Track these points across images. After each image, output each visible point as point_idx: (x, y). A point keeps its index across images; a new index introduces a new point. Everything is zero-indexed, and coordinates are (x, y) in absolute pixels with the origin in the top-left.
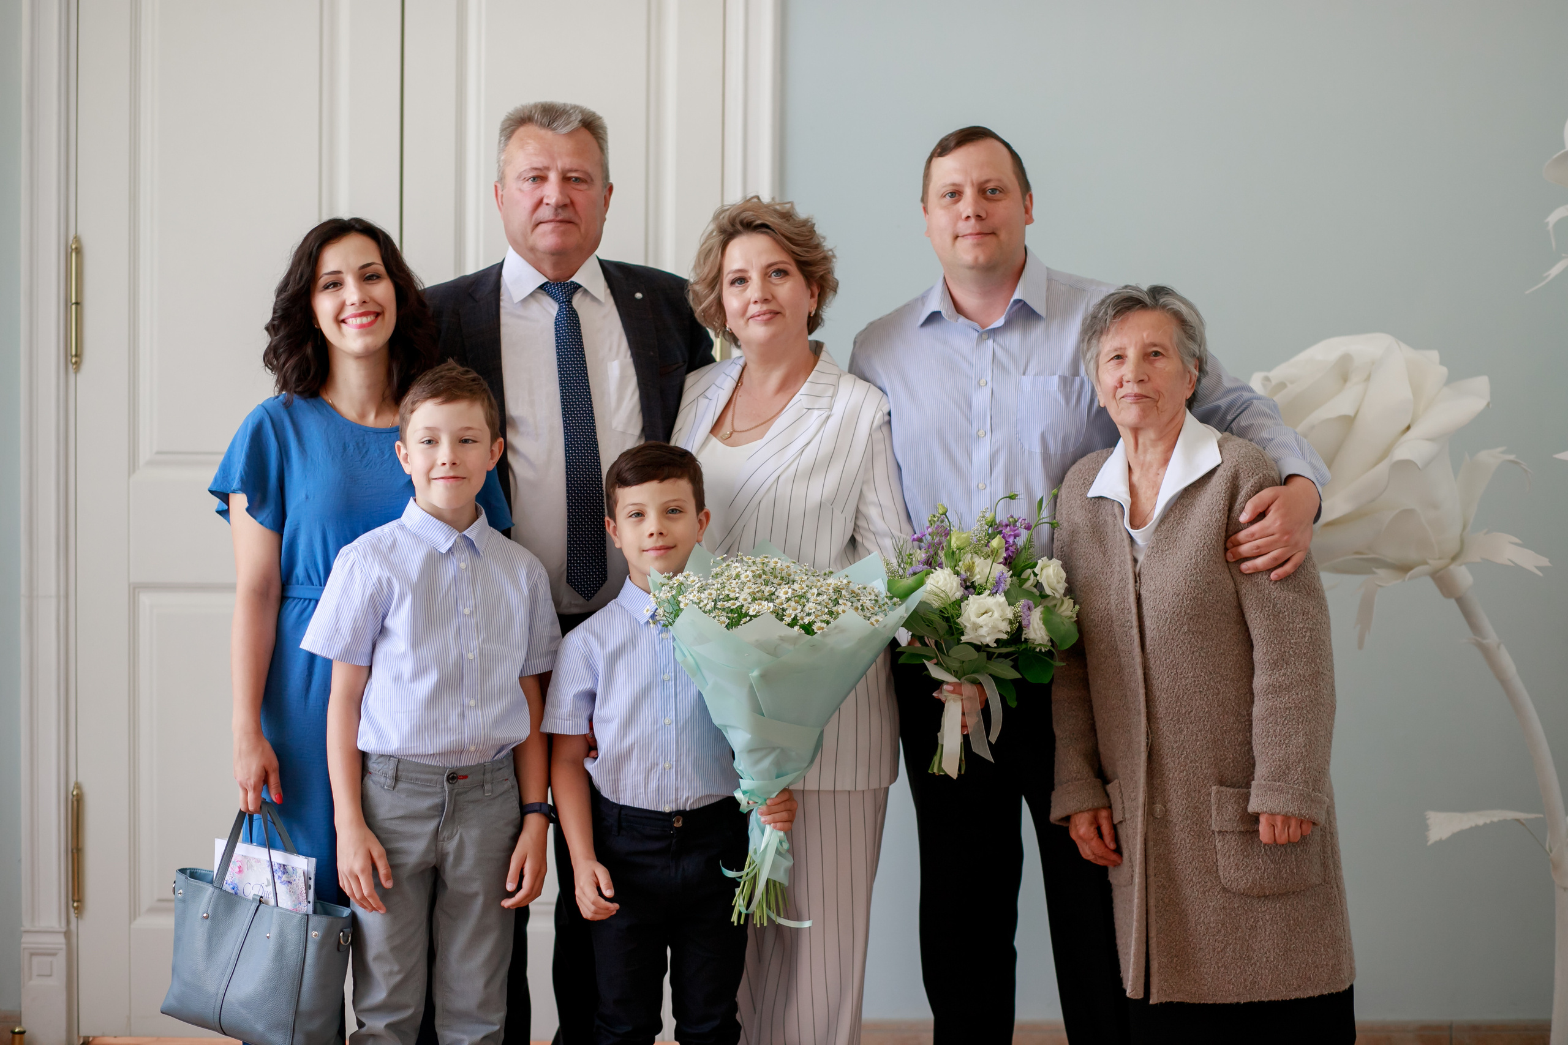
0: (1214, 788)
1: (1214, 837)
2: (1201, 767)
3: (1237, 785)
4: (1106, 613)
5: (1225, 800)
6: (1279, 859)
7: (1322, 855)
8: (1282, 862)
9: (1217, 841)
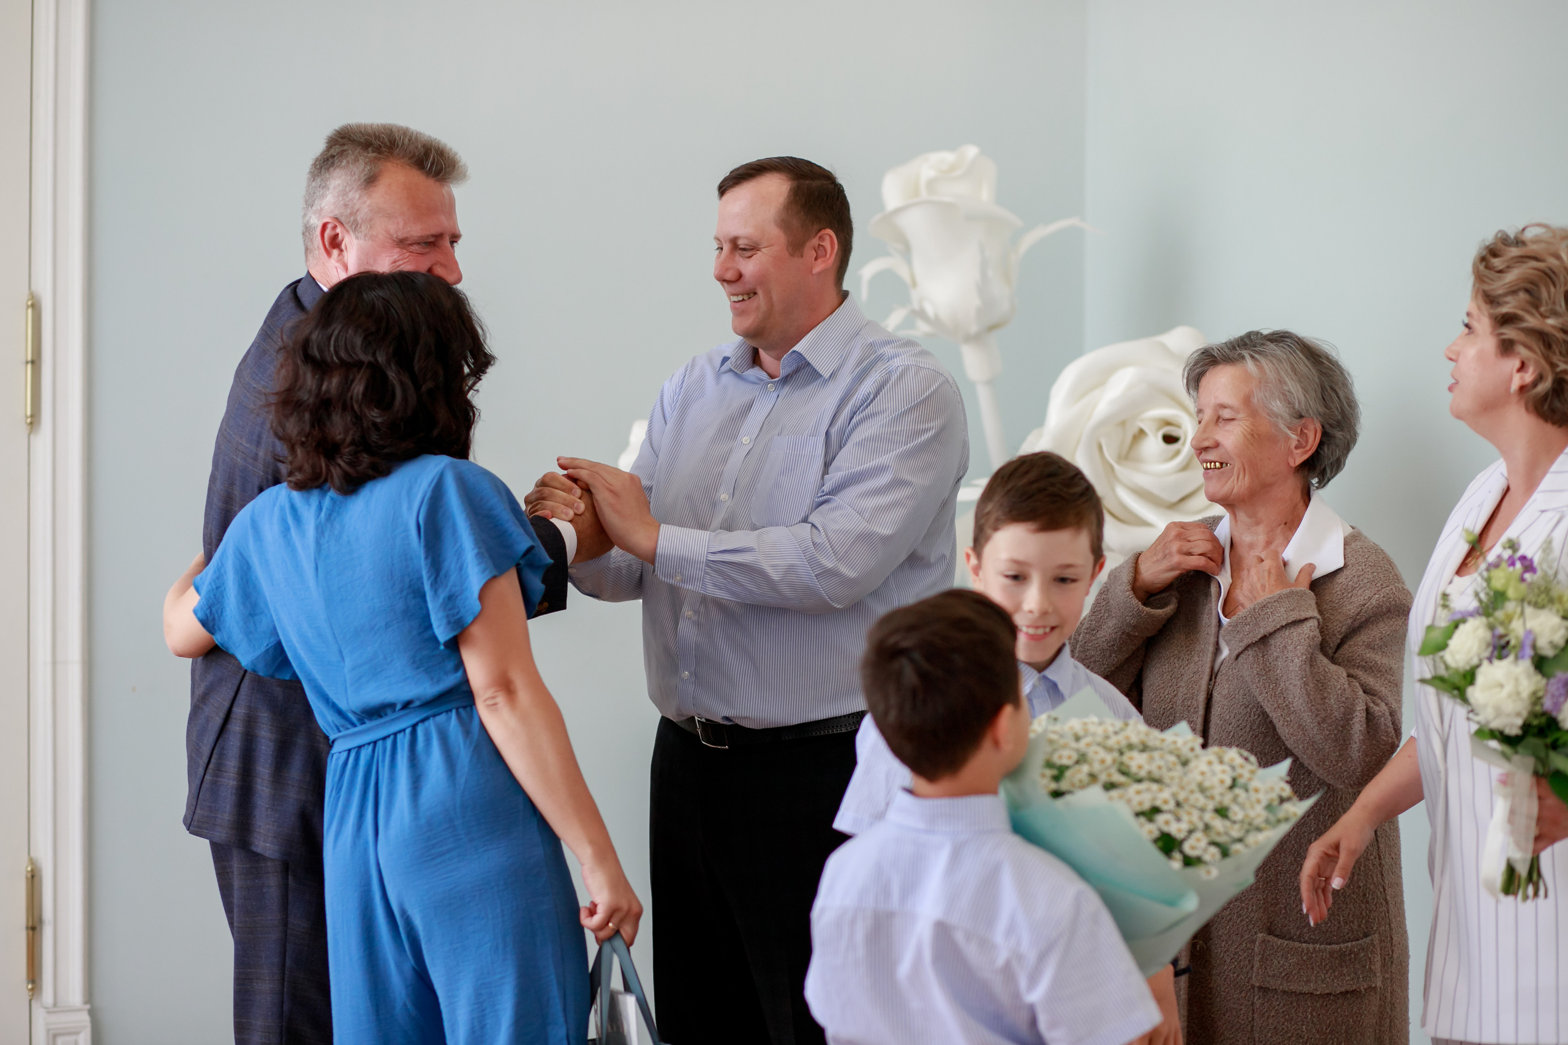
0: (1260, 935)
1: (1254, 992)
2: (1247, 909)
3: (1287, 937)
4: (1170, 706)
5: (1271, 952)
6: (1326, 1029)
7: (1377, 1028)
8: (1329, 1033)
9: (1256, 997)
